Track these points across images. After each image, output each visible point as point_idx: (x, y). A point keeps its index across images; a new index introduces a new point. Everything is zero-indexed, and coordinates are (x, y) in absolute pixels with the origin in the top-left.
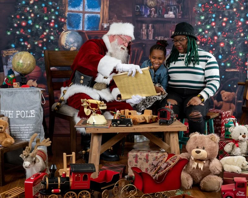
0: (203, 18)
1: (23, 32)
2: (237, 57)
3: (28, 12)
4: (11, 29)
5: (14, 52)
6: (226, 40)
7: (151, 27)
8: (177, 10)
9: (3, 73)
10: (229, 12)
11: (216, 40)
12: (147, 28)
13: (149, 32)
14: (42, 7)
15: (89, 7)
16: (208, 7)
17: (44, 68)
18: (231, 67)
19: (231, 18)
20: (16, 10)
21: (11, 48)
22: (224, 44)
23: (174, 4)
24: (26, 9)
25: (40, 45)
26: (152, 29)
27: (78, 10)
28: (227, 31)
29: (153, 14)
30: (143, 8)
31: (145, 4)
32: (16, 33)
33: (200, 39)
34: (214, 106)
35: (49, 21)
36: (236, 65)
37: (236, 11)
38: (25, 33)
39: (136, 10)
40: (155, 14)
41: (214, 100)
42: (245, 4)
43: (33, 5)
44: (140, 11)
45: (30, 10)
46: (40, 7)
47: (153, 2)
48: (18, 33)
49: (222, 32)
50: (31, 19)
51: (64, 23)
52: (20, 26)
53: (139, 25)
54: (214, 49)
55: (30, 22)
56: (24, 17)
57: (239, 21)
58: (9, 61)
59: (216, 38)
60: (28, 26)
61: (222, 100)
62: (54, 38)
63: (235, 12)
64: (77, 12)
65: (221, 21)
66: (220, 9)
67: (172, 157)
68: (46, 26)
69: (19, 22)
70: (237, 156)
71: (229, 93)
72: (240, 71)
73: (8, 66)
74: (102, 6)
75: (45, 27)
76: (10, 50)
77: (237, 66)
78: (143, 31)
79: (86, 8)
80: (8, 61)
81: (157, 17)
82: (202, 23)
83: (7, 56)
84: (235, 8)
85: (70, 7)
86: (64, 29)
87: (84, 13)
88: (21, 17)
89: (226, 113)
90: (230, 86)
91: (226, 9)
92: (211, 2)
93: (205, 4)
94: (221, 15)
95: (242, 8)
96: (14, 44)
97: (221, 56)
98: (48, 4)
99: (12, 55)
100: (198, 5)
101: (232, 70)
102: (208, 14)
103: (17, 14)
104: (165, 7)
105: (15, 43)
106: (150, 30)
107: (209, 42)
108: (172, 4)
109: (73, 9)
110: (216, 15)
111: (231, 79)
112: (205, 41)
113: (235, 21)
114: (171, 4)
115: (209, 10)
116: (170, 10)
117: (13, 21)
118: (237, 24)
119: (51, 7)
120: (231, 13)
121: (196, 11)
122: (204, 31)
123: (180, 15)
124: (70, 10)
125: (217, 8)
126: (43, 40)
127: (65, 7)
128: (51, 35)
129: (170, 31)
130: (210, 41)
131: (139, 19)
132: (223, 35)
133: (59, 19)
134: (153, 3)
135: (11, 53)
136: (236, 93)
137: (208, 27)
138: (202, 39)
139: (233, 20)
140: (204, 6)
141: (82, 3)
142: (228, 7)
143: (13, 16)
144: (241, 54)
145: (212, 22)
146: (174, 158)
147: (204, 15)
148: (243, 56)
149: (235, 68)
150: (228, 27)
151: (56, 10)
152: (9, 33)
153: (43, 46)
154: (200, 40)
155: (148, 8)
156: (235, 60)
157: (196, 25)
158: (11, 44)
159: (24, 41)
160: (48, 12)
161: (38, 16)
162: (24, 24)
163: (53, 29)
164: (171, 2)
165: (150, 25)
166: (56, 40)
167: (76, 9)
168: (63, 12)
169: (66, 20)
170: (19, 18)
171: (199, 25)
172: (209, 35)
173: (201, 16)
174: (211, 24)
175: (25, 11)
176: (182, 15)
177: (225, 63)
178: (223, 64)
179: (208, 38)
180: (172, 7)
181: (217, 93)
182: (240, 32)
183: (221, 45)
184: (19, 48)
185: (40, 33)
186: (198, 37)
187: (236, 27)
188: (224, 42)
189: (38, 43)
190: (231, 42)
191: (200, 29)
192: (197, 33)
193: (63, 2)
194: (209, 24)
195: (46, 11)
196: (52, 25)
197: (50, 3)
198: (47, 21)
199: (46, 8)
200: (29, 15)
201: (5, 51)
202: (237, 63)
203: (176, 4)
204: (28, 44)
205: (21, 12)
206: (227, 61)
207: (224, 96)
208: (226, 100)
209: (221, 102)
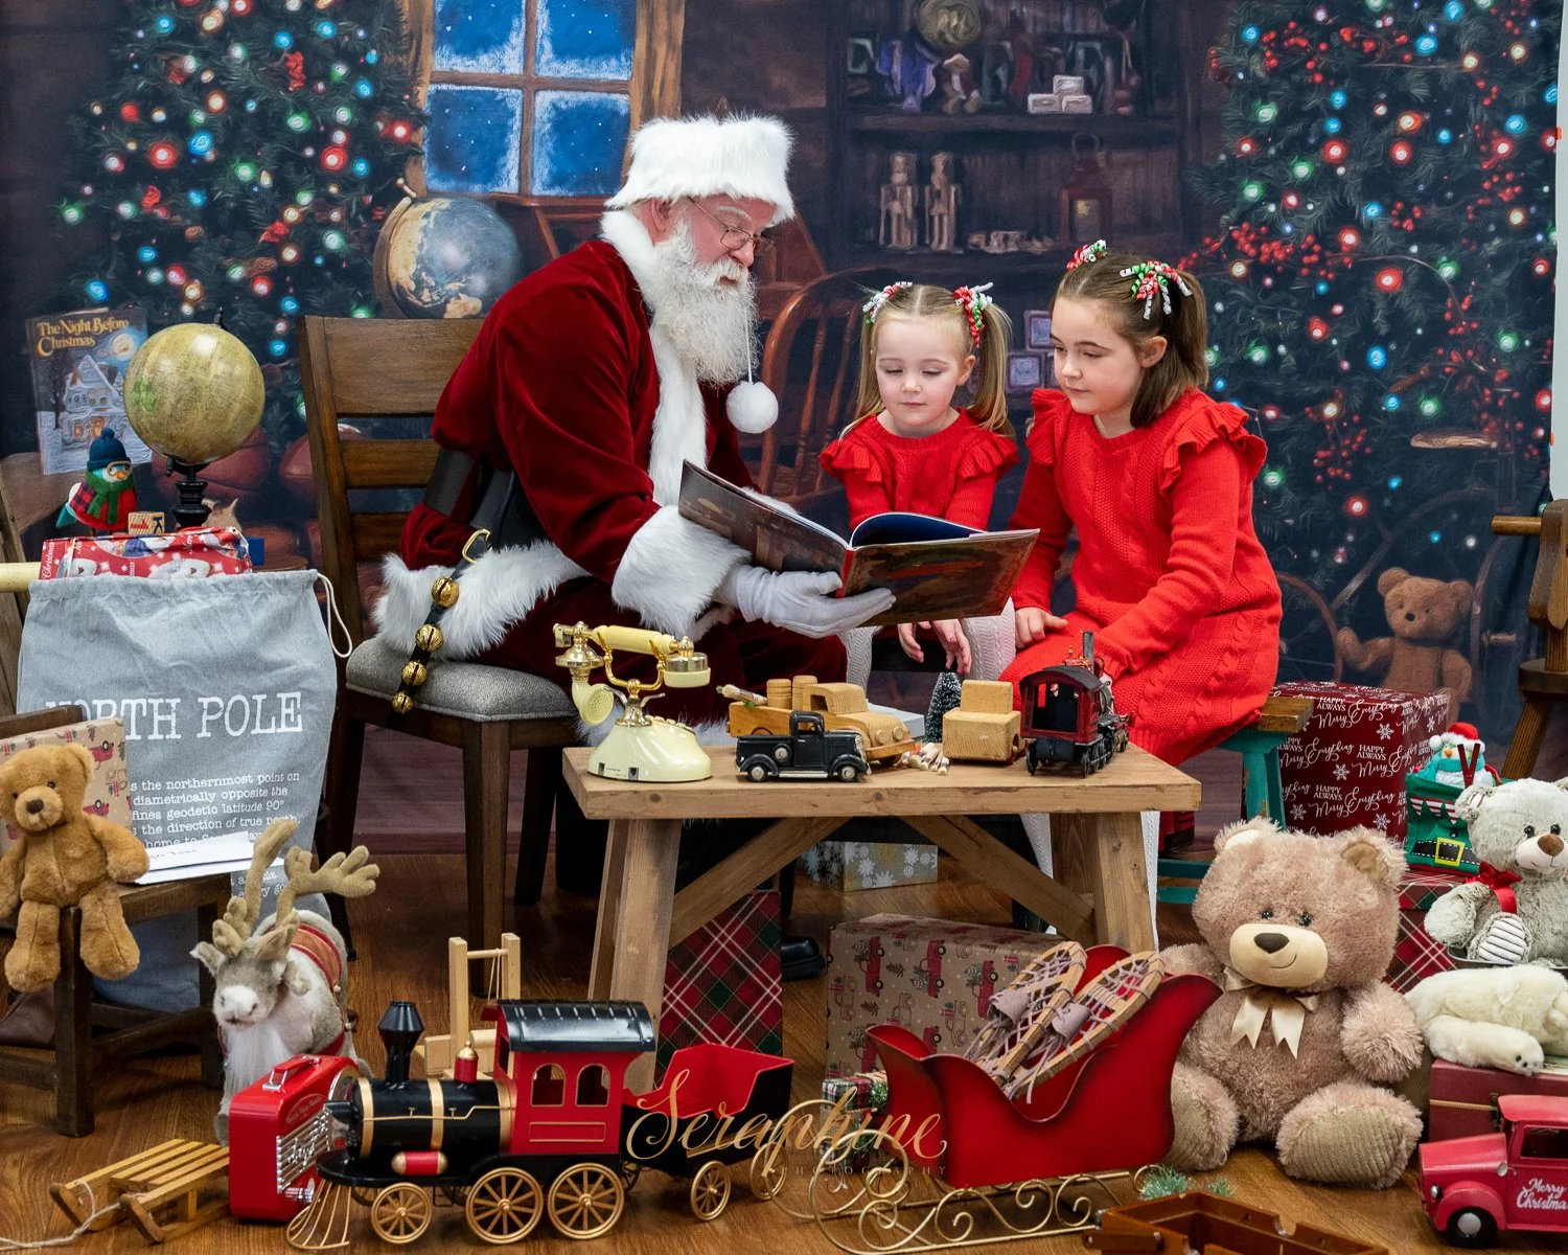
0: (1267, 113)
1: (156, 205)
2: (1485, 361)
3: (192, 80)
4: (88, 190)
5: (103, 328)
6: (1414, 249)
7: (945, 171)
8: (1108, 65)
9: (32, 455)
10: (1432, 78)
11: (1352, 249)
12: (921, 176)
13: (932, 206)
14: (277, 53)
15: (561, 53)
16: (1304, 43)
17: (285, 427)
18: (1441, 424)
19: (1449, 111)
20: (119, 68)
21: (87, 302)
22: (1404, 278)
23: (1085, 25)
24: (175, 63)
25: (262, 288)
26: (949, 183)
27: (494, 71)
28: (1420, 195)
29: (957, 93)
30: (897, 53)
31: (907, 28)
32: (115, 215)
33: (1247, 247)
34: (1338, 666)
35: (319, 138)
36: (1477, 405)
37: (1477, 68)
38: (173, 210)
39: (851, 69)
40: (968, 92)
42: (1533, 24)
43: (223, 37)
44: (879, 75)
45: (199, 72)
46: (262, 51)
47: (955, 13)
48: (126, 209)
49: (1388, 201)
50: (206, 128)
51: (409, 151)
52: (139, 170)
53: (872, 158)
54: (1338, 309)
55: (202, 144)
56: (168, 114)
57: (1495, 133)
58: (73, 382)
59: (1350, 239)
60: (190, 171)
62: (348, 240)
63: (1470, 76)
64: (486, 80)
65: (1385, 132)
66: (1379, 56)
68: (299, 172)
69: (132, 146)
71: (1431, 585)
72: (1501, 446)
73: (63, 415)
74: (641, 42)
75: (292, 176)
76: (76, 319)
78: (893, 196)
79: (544, 59)
80: (63, 384)
81: (983, 110)
82: (1267, 146)
83: (57, 351)
84: (1472, 49)
85: (446, 50)
86: (406, 188)
87: (532, 88)
88: (146, 114)
89: (1425, 706)
90: (1436, 538)
91: (1417, 58)
92: (1320, 15)
93: (1279, 26)
94: (1383, 96)
95: (1518, 52)
96: (103, 280)
97: (1385, 347)
98: (314, 34)
99: (89, 350)
100: (1239, 30)
101: (1454, 441)
102: (1302, 89)
103: (125, 99)
104: (1030, 43)
105: (109, 276)
106: (939, 193)
107: (1310, 265)
108: (1074, 27)
109: (462, 65)
110: (1349, 94)
111: (1444, 498)
112: (1280, 256)
113: (1474, 133)
114: (1068, 30)
115: (1310, 65)
116: (1061, 64)
117: (98, 139)
118: (1483, 148)
119: (331, 50)
120: (1446, 81)
121: (1225, 74)
122: (1273, 194)
123: (1123, 94)
124: (446, 68)
125: (1360, 48)
126: (277, 255)
127: (413, 53)
128: (329, 225)
129: (1065, 196)
130: (1314, 258)
131: (869, 122)
132: (1396, 224)
133: (380, 125)
134: (955, 22)
135: (84, 334)
136: (1480, 584)
137: (1302, 170)
138: (1265, 248)
139: (1456, 125)
140: (1279, 40)
141: (519, 23)
142: (1426, 45)
143: (97, 110)
144: (1507, 342)
145: (1325, 139)
147: (1276, 98)
148: (1519, 349)
149: (1473, 428)
150: (1427, 168)
151: (359, 69)
152: (72, 214)
153: (278, 292)
154: (1252, 252)
155: (927, 55)
156: (1469, 378)
157: (1223, 157)
158: (88, 276)
159: (163, 263)
160: (310, 78)
161: (251, 106)
162: (162, 156)
163: (343, 189)
164: (1067, 17)
165: (939, 161)
166: (360, 253)
167: (483, 64)
168: (400, 83)
169: (423, 130)
170: (134, 120)
171: (1247, 156)
172: (1310, 221)
173: (1259, 102)
174: (1321, 151)
175: (175, 80)
176: (1141, 98)
177: (1409, 398)
178: (1392, 403)
179: (1299, 238)
180: (1074, 49)
181: (1354, 586)
182: (1506, 199)
183: (1380, 279)
184: (135, 304)
185: (264, 212)
186: (1235, 234)
187: (1477, 167)
188: (1404, 264)
189: (249, 273)
190: (1448, 261)
191: (1249, 182)
192: (1234, 206)
193: (405, 17)
194: (1304, 150)
195: (296, 76)
196: (332, 160)
197: (327, 30)
198: (308, 138)
199: (299, 57)
200: (196, 98)
201: (48, 325)
202: (1484, 396)
203: (1098, 26)
204: (190, 279)
205: (146, 86)
206: (1423, 382)
207: (1401, 607)
208: (1410, 628)
209: (1383, 642)
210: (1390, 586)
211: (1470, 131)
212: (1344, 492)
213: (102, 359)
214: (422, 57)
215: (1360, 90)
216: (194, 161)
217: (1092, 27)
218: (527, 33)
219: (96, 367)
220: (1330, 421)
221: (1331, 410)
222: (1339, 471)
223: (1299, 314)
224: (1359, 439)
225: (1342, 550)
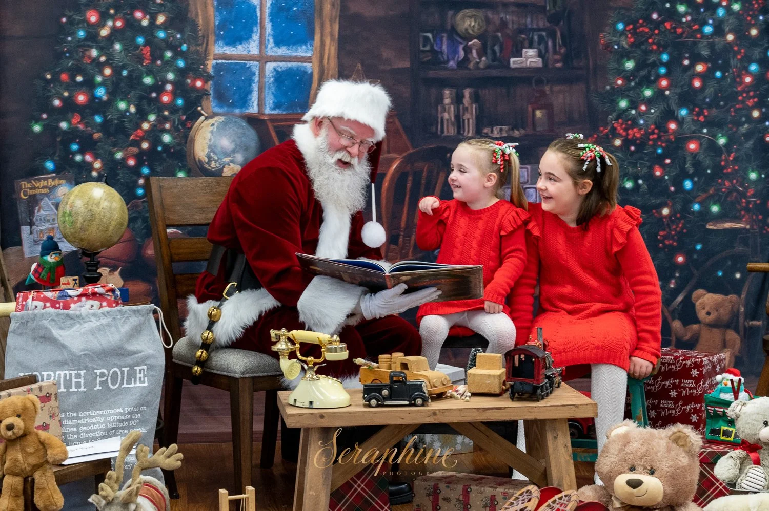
0: (630, 65)
1: (78, 123)
2: (742, 185)
3: (95, 61)
4: (44, 116)
5: (53, 184)
6: (705, 131)
7: (470, 97)
8: (550, 43)
9: (19, 248)
10: (712, 46)
11: (674, 131)
13: (464, 114)
14: (137, 47)
15: (278, 43)
16: (647, 30)
17: (144, 231)
18: (721, 217)
19: (720, 62)
20: (59, 56)
21: (45, 171)
22: (701, 145)
24: (87, 53)
25: (131, 162)
26: (472, 103)
27: (245, 53)
28: (707, 104)
29: (475, 58)
30: (445, 40)
31: (449, 27)
32: (58, 128)
33: (621, 131)
34: (673, 339)
35: (159, 88)
36: (739, 207)
37: (733, 41)
38: (87, 125)
39: (422, 48)
40: (480, 58)
41: (673, 319)
42: (761, 18)
43: (110, 39)
44: (436, 51)
45: (99, 57)
46: (130, 46)
47: (473, 19)
48: (64, 125)
49: (691, 107)
50: (102, 84)
51: (203, 93)
52: (70, 106)
53: (434, 91)
54: (668, 161)
55: (101, 92)
56: (83, 77)
57: (744, 72)
58: (39, 211)
59: (673, 126)
60: (95, 106)
61: (697, 321)
62: (174, 138)
63: (730, 45)
64: (241, 58)
65: (689, 73)
66: (684, 36)
67: (553, 499)
68: (149, 105)
69: (66, 94)
70: (755, 493)
71: (718, 297)
72: (752, 226)
73: (34, 227)
74: (317, 37)
75: (146, 107)
76: (39, 180)
77: (743, 213)
78: (444, 110)
79: (269, 46)
80: (34, 212)
81: (488, 67)
82: (630, 81)
83: (30, 196)
84: (730, 31)
85: (221, 43)
86: (202, 112)
87: (263, 62)
88: (73, 78)
89: (715, 360)
90: (720, 274)
91: (704, 36)
92: (655, 16)
93: (634, 22)
94: (687, 55)
95: (754, 32)
96: (53, 160)
97: (692, 179)
98: (156, 37)
99: (46, 195)
100: (614, 25)
101: (728, 225)
102: (647, 53)
103: (62, 71)
104: (511, 33)
105: (56, 158)
106: (467, 108)
107: (653, 140)
108: (532, 25)
109: (228, 50)
110: (670, 54)
111: (724, 254)
112: (638, 135)
113: (733, 73)
114: (530, 26)
115: (650, 41)
116: (526, 43)
117: (49, 91)
118: (738, 80)
119: (164, 45)
120: (718, 47)
121: (608, 46)
122: (633, 105)
123: (557, 57)
124: (221, 52)
125: (675, 32)
126: (139, 146)
127: (204, 45)
128: (165, 131)
129: (530, 109)
130: (655, 136)
131: (431, 74)
132: (696, 118)
133: (189, 81)
134: (473, 24)
135: (44, 187)
136: (743, 296)
137: (648, 93)
138: (630, 132)
139: (724, 68)
140: (635, 29)
141: (257, 29)
142: (708, 29)
143: (49, 77)
144: (753, 176)
145: (659, 77)
146: (562, 501)
147: (634, 58)
148: (759, 179)
149: (737, 219)
150: (710, 90)
151: (178, 54)
152: (37, 128)
153: (139, 164)
154: (624, 134)
155: (460, 40)
156: (735, 194)
158: (45, 159)
159: (82, 151)
160: (154, 59)
161: (125, 73)
162: (81, 98)
163: (171, 113)
164: (529, 20)
165: (467, 92)
166: (179, 144)
167: (240, 50)
168: (198, 60)
169: (210, 83)
170: (68, 81)
171: (620, 86)
172: (652, 118)
173: (626, 59)
174: (657, 83)
175: (87, 61)
176: (566, 59)
177: (705, 204)
178: (696, 207)
179: (647, 126)
180: (532, 36)
181: (680, 298)
182: (750, 105)
183: (688, 146)
184: (69, 172)
185: (132, 125)
186: (615, 125)
187: (735, 89)
188: (700, 138)
189: (125, 155)
190: (722, 136)
191: (622, 99)
192: (615, 111)
193: (200, 28)
194: (649, 83)
195: (147, 58)
196: (165, 99)
197: (161, 35)
198: (153, 88)
199: (148, 48)
200: (98, 70)
201: (26, 183)
202: (742, 203)
203: (544, 25)
204: (96, 159)
205: (73, 64)
206: (711, 196)
207: (704, 309)
208: (709, 319)
209: (695, 327)
210: (698, 298)
211: (731, 72)
212: (674, 252)
213: (52, 199)
214: (209, 47)
215: (675, 53)
216: (97, 101)
217: (541, 24)
218: (261, 34)
219: (50, 203)
220: (665, 217)
221: (666, 211)
222: (671, 242)
223: (648, 164)
224: (681, 225)
225: (673, 281)
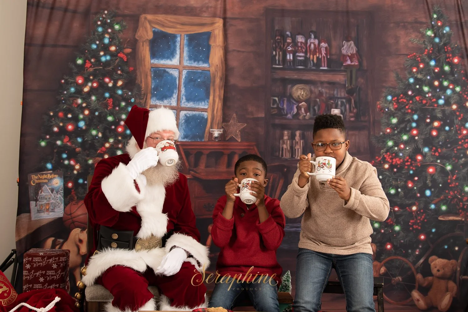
0: (394, 121)
1: (67, 142)
2: (460, 194)
3: (80, 106)
4: (48, 137)
5: (50, 177)
6: (439, 161)
7: (300, 136)
8: (347, 106)
9: (28, 214)
10: (443, 112)
11: (420, 161)
12: (292, 137)
13: (295, 146)
14: (105, 98)
15: (188, 100)
16: (405, 101)
18: (447, 213)
19: (448, 121)
20: (59, 102)
21: (46, 169)
22: (436, 169)
23: (341, 95)
24: (75, 101)
26: (301, 139)
27: (168, 105)
28: (440, 145)
29: (303, 113)
31: (288, 95)
32: (56, 144)
33: (389, 160)
34: (417, 285)
35: (116, 123)
36: (458, 207)
37: (456, 109)
38: (73, 143)
39: (272, 106)
40: (306, 114)
41: (417, 273)
43: (89, 94)
44: (281, 108)
45: (82, 103)
46: (101, 98)
47: (302, 90)
48: (59, 143)
49: (431, 147)
52: (63, 131)
53: (278, 132)
54: (416, 178)
55: (82, 124)
56: (72, 115)
57: (462, 128)
58: (41, 193)
59: (419, 158)
60: (78, 132)
61: (431, 275)
63: (454, 111)
65: (430, 127)
66: (427, 105)
68: (110, 133)
69: (61, 124)
71: (444, 261)
72: (466, 219)
73: (38, 202)
74: (211, 97)
75: (108, 134)
76: (43, 174)
77: (460, 211)
78: (284, 143)
79: (183, 102)
80: (38, 193)
82: (394, 130)
83: (37, 184)
84: (455, 103)
85: (154, 99)
87: (179, 110)
88: (66, 115)
90: (446, 247)
91: (439, 106)
92: (410, 93)
93: (398, 96)
94: (429, 116)
96: (51, 163)
97: (430, 190)
98: (116, 94)
99: (46, 183)
100: (386, 96)
101: (451, 218)
102: (405, 114)
103: (60, 111)
104: (325, 100)
105: (53, 162)
106: (297, 142)
107: (408, 165)
108: (337, 95)
109: (159, 103)
110: (419, 116)
111: (449, 235)
112: (399, 162)
113: (456, 128)
115: (407, 107)
116: (334, 105)
117: (51, 122)
118: (459, 132)
119: (121, 98)
120: (447, 112)
121: (382, 109)
122: (396, 144)
123: (352, 114)
124: (154, 104)
125: (422, 102)
126: (103, 156)
127: (145, 99)
128: (118, 148)
130: (409, 163)
131: (277, 121)
132: (433, 154)
134: (302, 93)
136: (459, 261)
137: (405, 137)
138: (394, 160)
139: (451, 125)
140: (398, 100)
141: (176, 91)
142: (441, 102)
143: (52, 114)
144: (467, 189)
145: (412, 128)
147: (397, 117)
149: (457, 214)
150: (442, 137)
151: (129, 104)
152: (43, 144)
154: (390, 161)
155: (294, 102)
156: (456, 199)
157: (381, 133)
158: (47, 162)
159: (69, 158)
160: (114, 106)
161: (97, 114)
162: (70, 127)
163: (123, 138)
164: (335, 92)
165: (298, 133)
167: (165, 103)
170: (63, 117)
171: (389, 133)
172: (407, 152)
173: (392, 117)
174: (411, 132)
175: (75, 106)
176: (357, 116)
177: (438, 205)
178: (433, 206)
179: (404, 157)
180: (337, 101)
181: (422, 261)
182: (466, 147)
183: (429, 170)
184: (60, 170)
185: (99, 144)
186: (385, 156)
187: (457, 137)
188: (436, 166)
189: (94, 162)
190: (449, 165)
191: (389, 141)
192: (385, 148)
193: (142, 89)
194: (406, 132)
195: (111, 105)
196: (120, 130)
197: (120, 92)
198: (112, 123)
199: (111, 100)
200: (81, 111)
201: (34, 176)
202: (460, 205)
203: (344, 95)
204: (76, 163)
205: (66, 107)
206: (442, 200)
207: (436, 267)
208: (438, 274)
209: (430, 278)
210: (433, 261)
211: (455, 127)
212: (419, 233)
213: (49, 186)
214: (147, 100)
215: (422, 115)
216: (79, 129)
217: (343, 95)
218: (178, 94)
219: (48, 188)
220: (414, 211)
221: (414, 208)
222: (417, 227)
223: (404, 180)
224: (423, 217)
225: (418, 250)
